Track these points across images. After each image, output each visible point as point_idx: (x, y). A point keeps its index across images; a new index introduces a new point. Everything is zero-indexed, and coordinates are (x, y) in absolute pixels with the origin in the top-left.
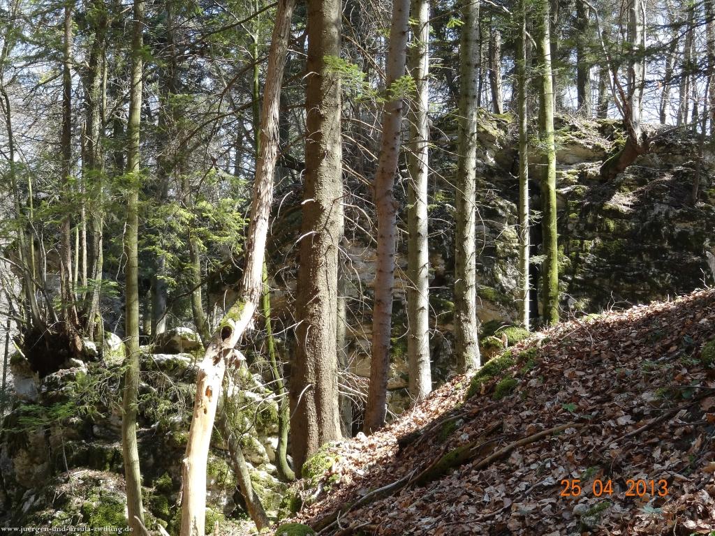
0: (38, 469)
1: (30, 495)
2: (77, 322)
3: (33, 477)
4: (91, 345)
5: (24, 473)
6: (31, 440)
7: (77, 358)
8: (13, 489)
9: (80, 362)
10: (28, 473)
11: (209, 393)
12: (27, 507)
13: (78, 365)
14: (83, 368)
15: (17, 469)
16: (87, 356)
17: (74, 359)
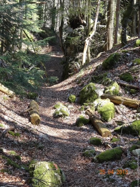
0: (72, 52)
1: (70, 58)
2: (82, 16)
3: (71, 54)
4: (85, 22)
5: (69, 52)
6: (71, 45)
7: (82, 25)
8: (68, 56)
9: (82, 26)
10: (70, 53)
11: (86, 44)
12: (69, 60)
13: (82, 27)
14: (83, 28)
15: (68, 51)
16: (84, 25)
17: (81, 25)
